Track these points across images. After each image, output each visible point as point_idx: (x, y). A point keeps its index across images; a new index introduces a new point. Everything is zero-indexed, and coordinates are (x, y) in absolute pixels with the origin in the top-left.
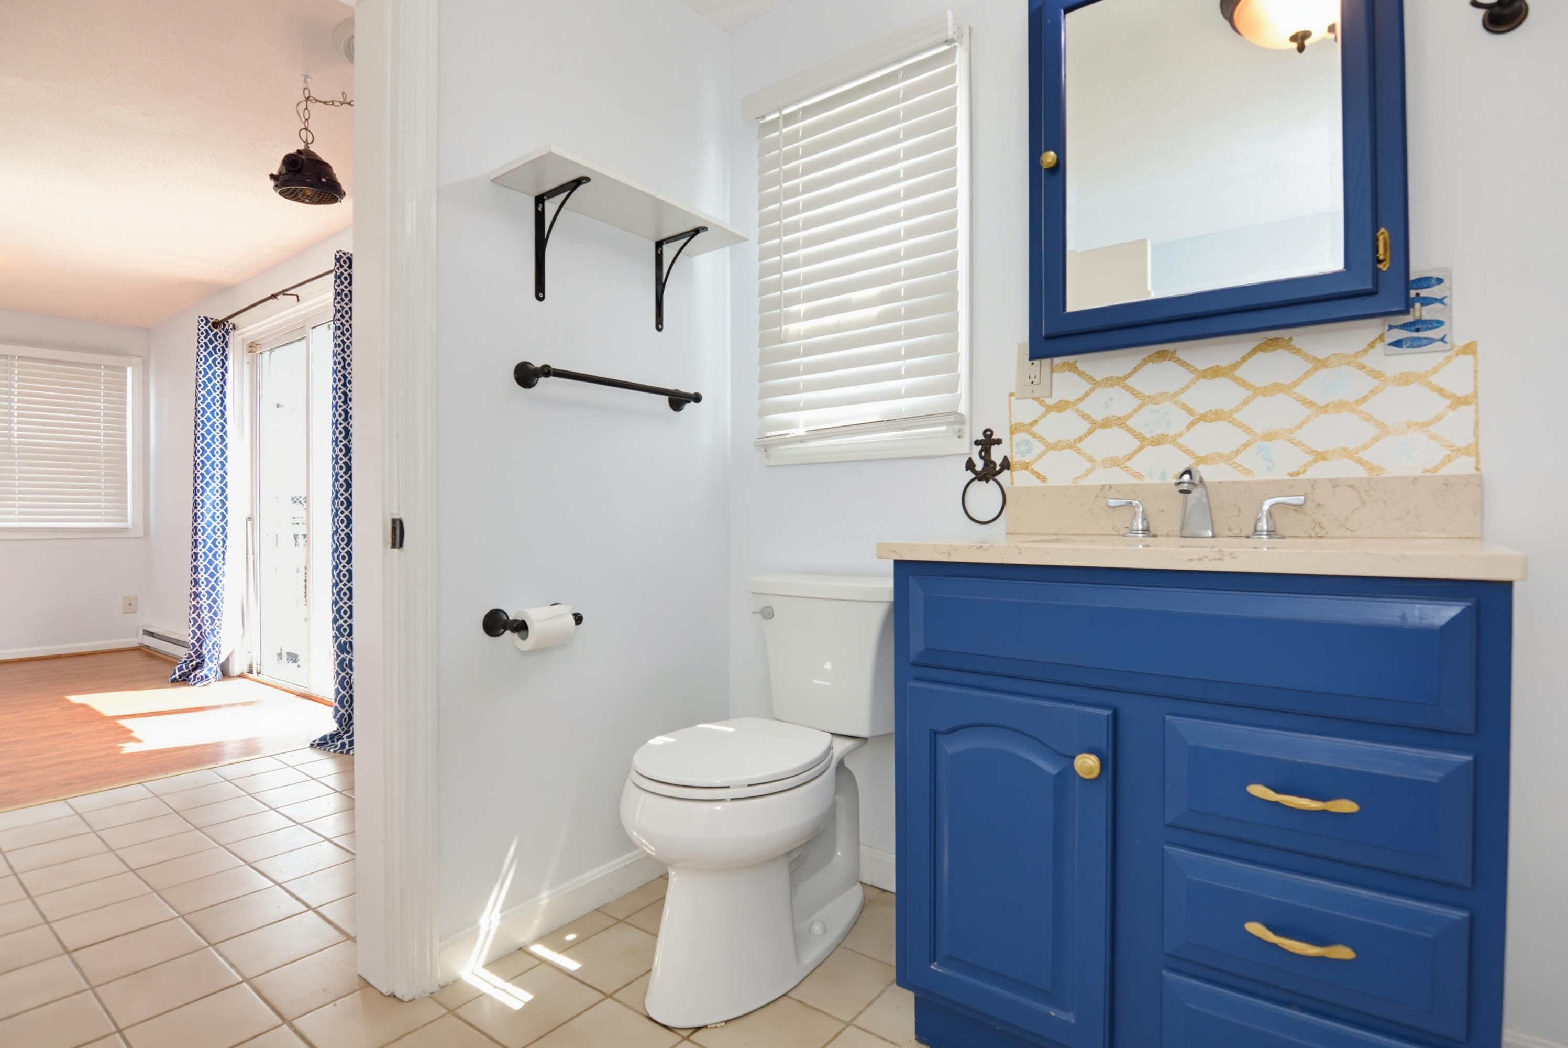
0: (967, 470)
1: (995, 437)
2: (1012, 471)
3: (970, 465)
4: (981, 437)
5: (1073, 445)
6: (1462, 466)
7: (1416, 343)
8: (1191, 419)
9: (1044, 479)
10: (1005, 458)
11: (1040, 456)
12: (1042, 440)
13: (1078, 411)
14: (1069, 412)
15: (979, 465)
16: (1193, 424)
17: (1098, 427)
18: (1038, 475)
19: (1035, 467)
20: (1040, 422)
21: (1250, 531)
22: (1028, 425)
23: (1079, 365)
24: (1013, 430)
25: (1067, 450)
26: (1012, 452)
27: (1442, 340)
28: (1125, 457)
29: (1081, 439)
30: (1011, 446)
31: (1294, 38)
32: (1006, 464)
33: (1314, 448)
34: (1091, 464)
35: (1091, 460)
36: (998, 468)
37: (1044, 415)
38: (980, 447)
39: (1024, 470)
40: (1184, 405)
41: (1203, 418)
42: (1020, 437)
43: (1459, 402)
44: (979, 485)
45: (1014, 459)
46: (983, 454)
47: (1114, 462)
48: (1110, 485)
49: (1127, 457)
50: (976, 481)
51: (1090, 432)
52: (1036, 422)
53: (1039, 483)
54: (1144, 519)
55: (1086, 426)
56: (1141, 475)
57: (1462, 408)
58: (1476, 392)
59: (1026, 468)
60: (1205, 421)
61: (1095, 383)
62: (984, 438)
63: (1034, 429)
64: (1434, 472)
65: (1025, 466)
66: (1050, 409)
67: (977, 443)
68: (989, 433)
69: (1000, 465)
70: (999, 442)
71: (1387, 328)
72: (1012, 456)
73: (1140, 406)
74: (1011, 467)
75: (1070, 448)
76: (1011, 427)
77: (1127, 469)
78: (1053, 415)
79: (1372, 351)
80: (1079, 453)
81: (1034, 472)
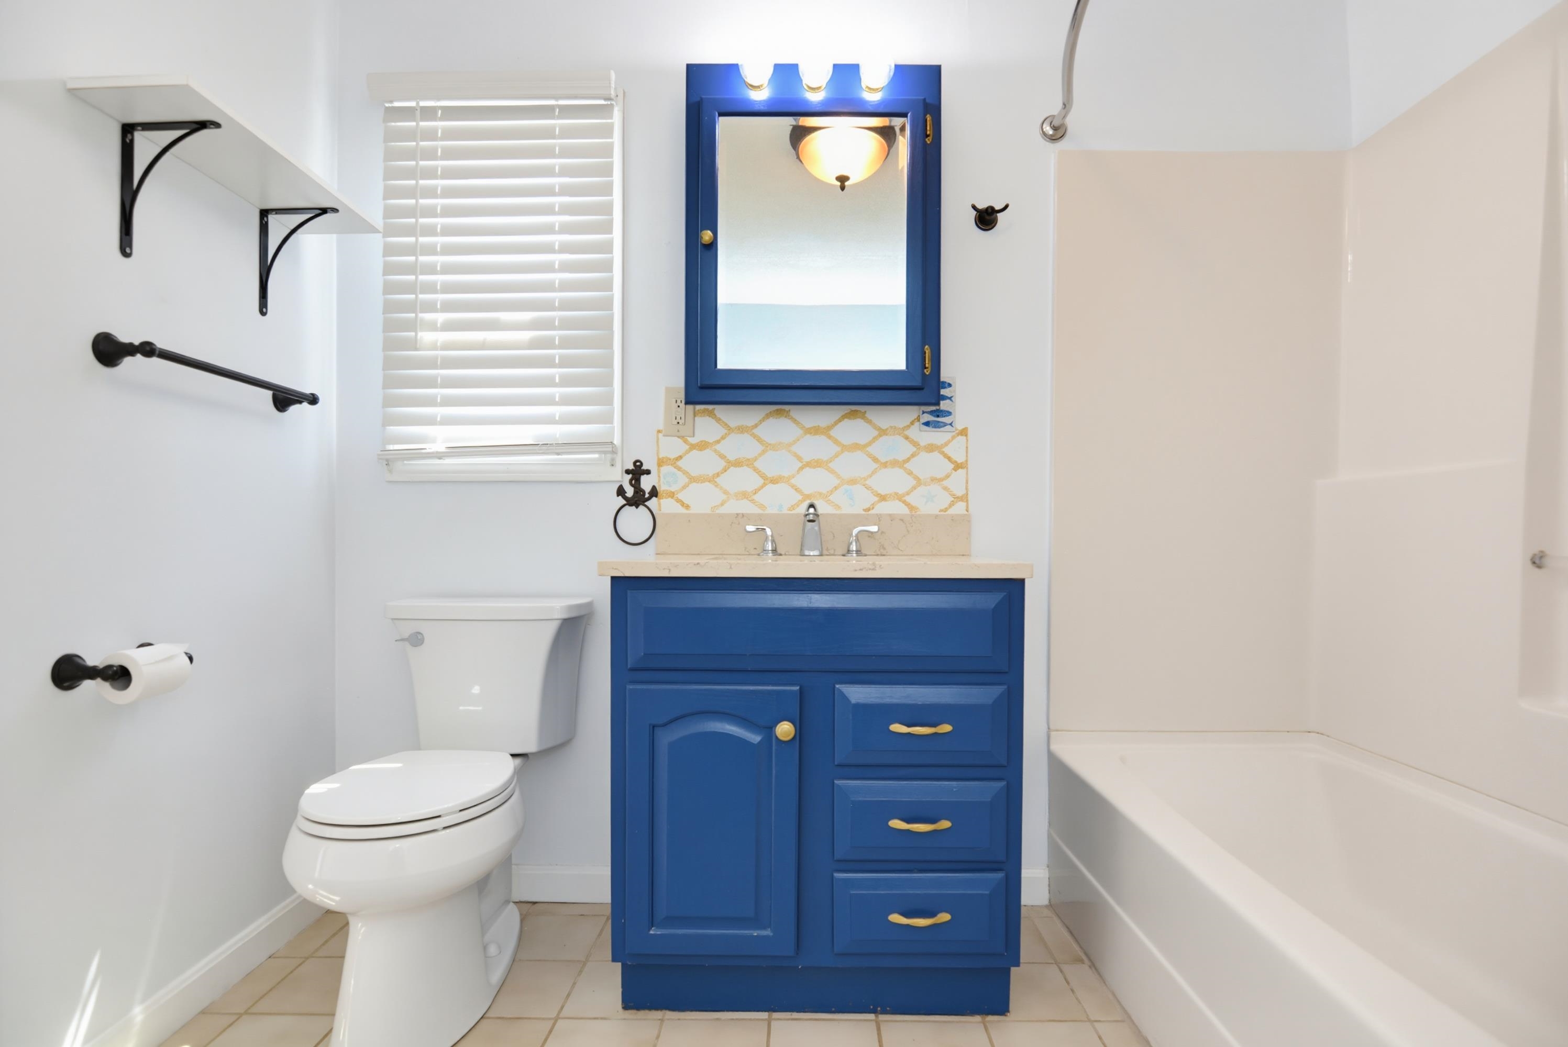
0: (618, 496)
1: (644, 467)
2: (660, 499)
3: (621, 492)
4: (631, 467)
5: (712, 479)
6: (959, 508)
7: (937, 425)
8: (800, 465)
9: (687, 507)
10: (654, 487)
11: (684, 487)
12: (685, 473)
13: (715, 451)
14: (708, 451)
15: (630, 492)
16: (801, 468)
17: (732, 466)
18: (683, 504)
19: (680, 496)
20: (684, 458)
21: (845, 551)
22: (674, 459)
23: (716, 412)
24: (661, 462)
25: (707, 483)
26: (659, 481)
27: (951, 424)
28: (752, 491)
29: (718, 475)
30: (659, 476)
31: (838, 179)
32: (654, 493)
33: (880, 492)
34: (727, 496)
35: (726, 492)
36: (647, 496)
37: (687, 452)
38: (630, 476)
39: (670, 499)
40: (795, 453)
41: (808, 465)
42: (666, 469)
43: (958, 466)
44: (630, 510)
45: (661, 489)
46: (633, 482)
47: (744, 495)
48: (743, 514)
49: (754, 492)
50: (627, 506)
51: (725, 470)
52: (680, 457)
53: (683, 511)
54: (773, 541)
55: (723, 464)
56: (765, 507)
57: (960, 471)
58: (967, 461)
59: (672, 497)
60: (810, 467)
61: (730, 430)
62: (634, 468)
63: (680, 463)
64: (945, 512)
65: (672, 495)
66: (693, 447)
67: (628, 472)
68: (638, 464)
69: (649, 493)
70: (648, 472)
71: (921, 413)
72: (660, 486)
73: (764, 452)
74: (659, 495)
75: (709, 481)
76: (659, 459)
77: (753, 501)
78: (695, 452)
79: (913, 427)
80: (716, 486)
81: (678, 501)
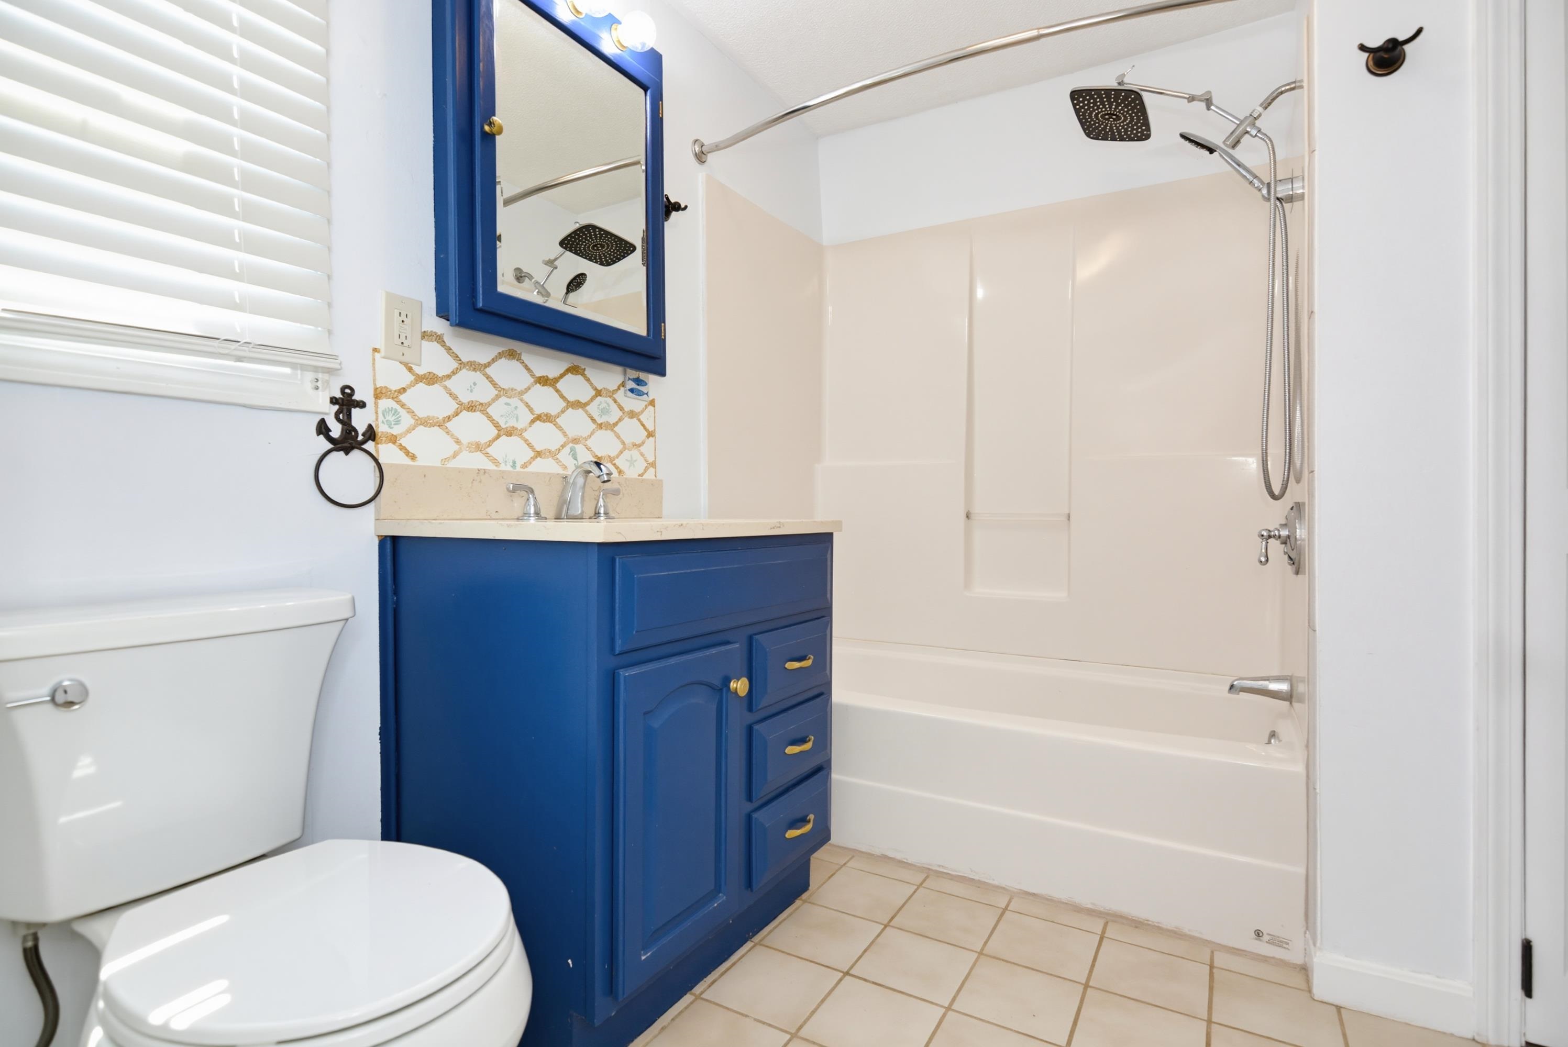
0: (318, 435)
1: (357, 397)
2: (378, 444)
3: (322, 429)
4: (338, 395)
5: (441, 424)
6: (650, 475)
8: (532, 417)
9: (413, 457)
10: (370, 426)
11: (409, 431)
12: (411, 412)
13: (446, 387)
14: (436, 387)
15: (336, 430)
16: (533, 421)
17: (464, 409)
18: (407, 453)
19: (403, 441)
20: (408, 391)
22: (395, 391)
23: (446, 339)
24: (379, 394)
25: (436, 428)
26: (377, 419)
27: (647, 394)
28: (486, 443)
29: (449, 418)
30: (377, 413)
32: (371, 434)
33: (597, 454)
34: (458, 446)
35: (458, 442)
36: (360, 438)
37: (412, 385)
38: (337, 407)
39: (390, 444)
40: (527, 403)
41: (539, 418)
42: (385, 403)
43: (649, 434)
44: (338, 457)
45: (381, 429)
46: (341, 416)
47: (478, 447)
48: (484, 470)
49: (488, 443)
50: (334, 454)
51: (457, 414)
52: (404, 390)
53: (407, 461)
55: (454, 406)
56: (499, 462)
57: (651, 438)
58: (655, 430)
59: (394, 442)
60: (540, 421)
61: (462, 365)
62: (341, 396)
63: (403, 397)
64: (642, 476)
65: (393, 439)
66: (420, 379)
67: (334, 401)
68: (348, 391)
69: (363, 435)
70: (362, 405)
71: (627, 379)
72: (377, 426)
73: (497, 397)
74: (376, 439)
75: (439, 426)
76: (376, 389)
77: (487, 455)
78: (421, 386)
79: (619, 391)
80: (447, 433)
81: (402, 448)
